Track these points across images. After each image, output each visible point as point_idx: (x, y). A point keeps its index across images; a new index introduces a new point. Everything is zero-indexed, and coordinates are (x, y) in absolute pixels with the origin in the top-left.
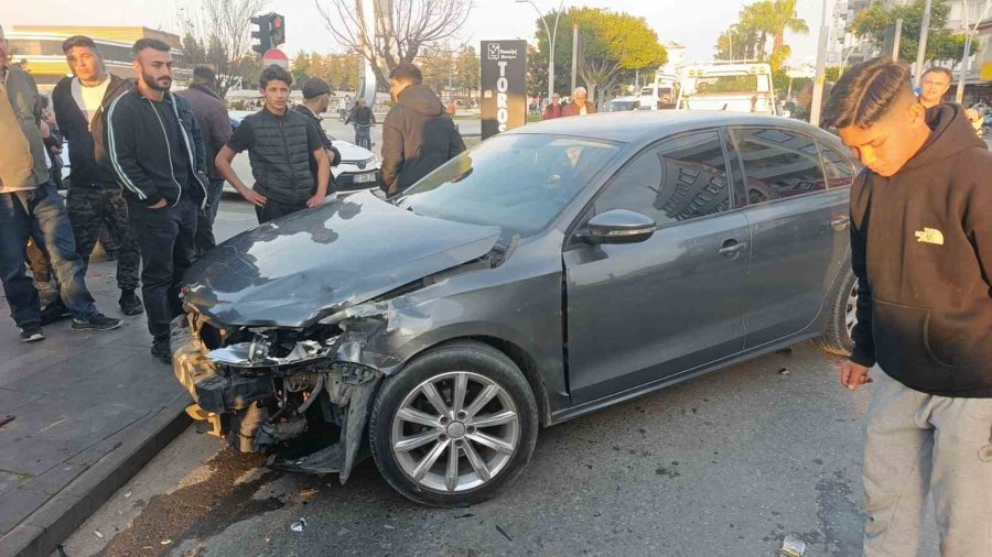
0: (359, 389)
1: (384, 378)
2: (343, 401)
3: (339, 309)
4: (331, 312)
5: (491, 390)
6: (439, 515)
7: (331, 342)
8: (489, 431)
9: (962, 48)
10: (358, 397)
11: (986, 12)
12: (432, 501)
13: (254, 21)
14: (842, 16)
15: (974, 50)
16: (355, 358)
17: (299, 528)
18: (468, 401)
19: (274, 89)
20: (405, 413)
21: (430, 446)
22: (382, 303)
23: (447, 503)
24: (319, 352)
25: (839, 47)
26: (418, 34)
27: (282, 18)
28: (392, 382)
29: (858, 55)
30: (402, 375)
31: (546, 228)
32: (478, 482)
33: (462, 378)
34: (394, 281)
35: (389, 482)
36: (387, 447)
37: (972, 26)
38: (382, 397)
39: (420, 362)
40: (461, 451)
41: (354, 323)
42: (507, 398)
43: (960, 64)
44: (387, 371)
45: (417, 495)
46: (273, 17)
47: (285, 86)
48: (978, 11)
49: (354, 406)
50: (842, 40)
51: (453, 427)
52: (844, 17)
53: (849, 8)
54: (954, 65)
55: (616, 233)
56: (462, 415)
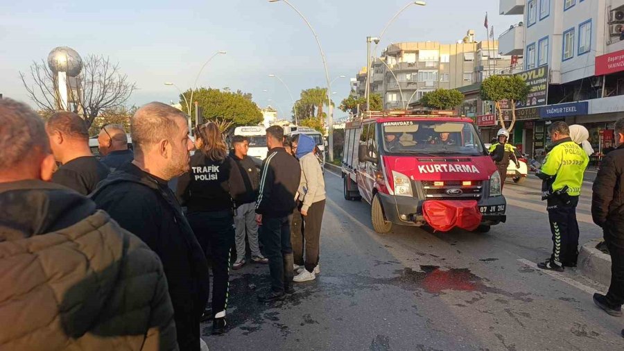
26: (97, 104)
53: (358, 93)
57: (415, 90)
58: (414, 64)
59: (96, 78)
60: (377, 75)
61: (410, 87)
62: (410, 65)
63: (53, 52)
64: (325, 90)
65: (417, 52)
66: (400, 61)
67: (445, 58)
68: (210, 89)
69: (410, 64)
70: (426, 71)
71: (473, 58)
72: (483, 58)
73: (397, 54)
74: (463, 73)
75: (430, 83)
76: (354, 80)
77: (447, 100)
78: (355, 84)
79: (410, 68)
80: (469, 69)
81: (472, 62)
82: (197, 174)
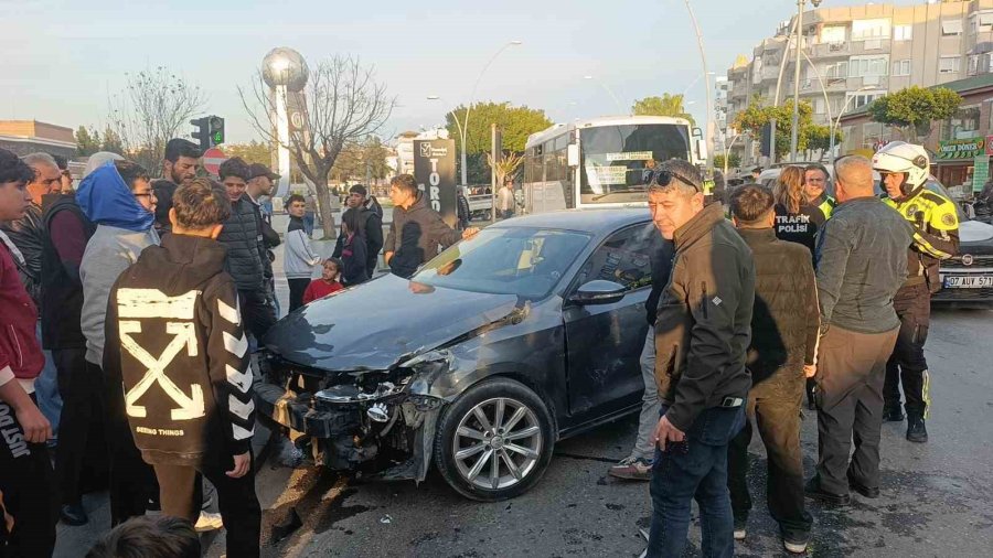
0: (429, 413)
1: (447, 405)
2: (417, 424)
3: (414, 356)
4: (408, 358)
5: (521, 410)
6: (489, 507)
7: (406, 382)
8: (519, 442)
9: (828, 139)
10: (430, 420)
11: (846, 107)
12: (482, 497)
13: (194, 122)
14: (722, 109)
15: (838, 140)
16: (424, 392)
17: (387, 521)
18: (505, 420)
19: (231, 185)
20: (462, 430)
21: (478, 455)
22: (443, 351)
23: (493, 498)
24: (394, 390)
25: (722, 138)
27: (222, 120)
28: (453, 407)
29: (739, 144)
30: (460, 401)
31: (549, 294)
32: (515, 481)
33: (501, 402)
34: (448, 335)
35: (451, 483)
36: (450, 455)
37: (834, 120)
38: (446, 419)
39: (473, 392)
40: (500, 458)
41: (424, 367)
42: (532, 416)
43: (828, 153)
44: (450, 399)
45: (472, 492)
46: (215, 119)
47: (243, 182)
48: (839, 106)
49: (426, 426)
50: (724, 130)
51: (495, 440)
52: (725, 110)
53: (729, 102)
54: (823, 153)
55: (598, 297)
56: (500, 431)
57: (843, 93)
58: (842, 47)
59: (342, 90)
60: (768, 68)
61: (835, 88)
62: (834, 48)
63: (268, 56)
64: (680, 98)
65: (848, 25)
66: (814, 40)
67: (904, 33)
68: (492, 104)
69: (833, 46)
70: (865, 57)
71: (960, 30)
72: (982, 29)
73: (811, 29)
74: (939, 58)
75: (871, 80)
76: (724, 79)
77: (929, 107)
78: (724, 87)
79: (835, 54)
80: (952, 49)
81: (958, 37)
82: (781, 224)
